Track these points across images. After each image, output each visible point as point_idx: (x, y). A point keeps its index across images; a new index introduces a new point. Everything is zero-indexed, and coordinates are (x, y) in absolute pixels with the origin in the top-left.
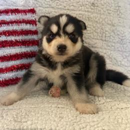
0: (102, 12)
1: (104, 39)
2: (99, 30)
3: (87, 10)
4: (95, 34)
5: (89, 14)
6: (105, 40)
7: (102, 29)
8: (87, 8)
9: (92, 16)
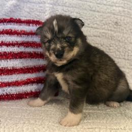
0: (125, 31)
1: (126, 58)
2: (122, 49)
3: (110, 29)
4: (117, 53)
5: (112, 33)
6: (128, 59)
7: (125, 48)
8: (110, 27)
9: (115, 35)
